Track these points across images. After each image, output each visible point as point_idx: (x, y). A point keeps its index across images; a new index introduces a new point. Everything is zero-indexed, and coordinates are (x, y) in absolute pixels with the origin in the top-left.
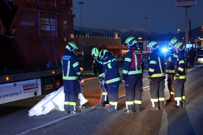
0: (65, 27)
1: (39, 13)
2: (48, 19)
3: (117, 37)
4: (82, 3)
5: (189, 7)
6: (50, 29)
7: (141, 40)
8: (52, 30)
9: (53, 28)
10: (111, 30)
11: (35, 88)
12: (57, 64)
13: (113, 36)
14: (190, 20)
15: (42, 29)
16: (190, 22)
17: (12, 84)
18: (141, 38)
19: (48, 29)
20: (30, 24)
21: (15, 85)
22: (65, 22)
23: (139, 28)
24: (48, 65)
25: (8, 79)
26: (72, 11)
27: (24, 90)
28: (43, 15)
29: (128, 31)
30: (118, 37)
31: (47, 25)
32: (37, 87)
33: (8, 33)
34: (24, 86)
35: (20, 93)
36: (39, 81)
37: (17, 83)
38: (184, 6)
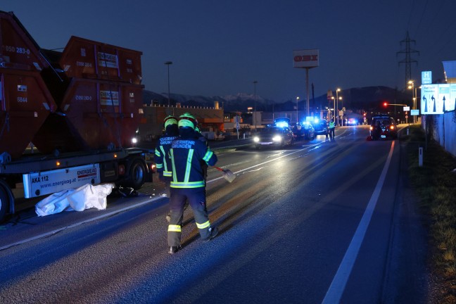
0: (132, 101)
1: (98, 85)
2: (109, 92)
3: (217, 107)
4: (170, 63)
5: (310, 68)
6: (111, 104)
7: (251, 110)
8: (115, 104)
9: (116, 102)
10: (211, 97)
11: (92, 175)
12: (120, 145)
13: (213, 105)
14: (312, 85)
15: (102, 104)
16: (313, 88)
17: (64, 170)
18: (251, 108)
19: (109, 103)
20: (87, 98)
21: (67, 171)
22: (132, 95)
23: (249, 95)
24: (110, 148)
25: (58, 164)
26: (141, 81)
27: (79, 177)
28: (102, 87)
29: (235, 98)
30: (220, 106)
31: (109, 99)
32: (95, 174)
33: (60, 109)
34: (79, 172)
35: (74, 180)
36: (97, 166)
37: (70, 169)
38: (304, 67)
